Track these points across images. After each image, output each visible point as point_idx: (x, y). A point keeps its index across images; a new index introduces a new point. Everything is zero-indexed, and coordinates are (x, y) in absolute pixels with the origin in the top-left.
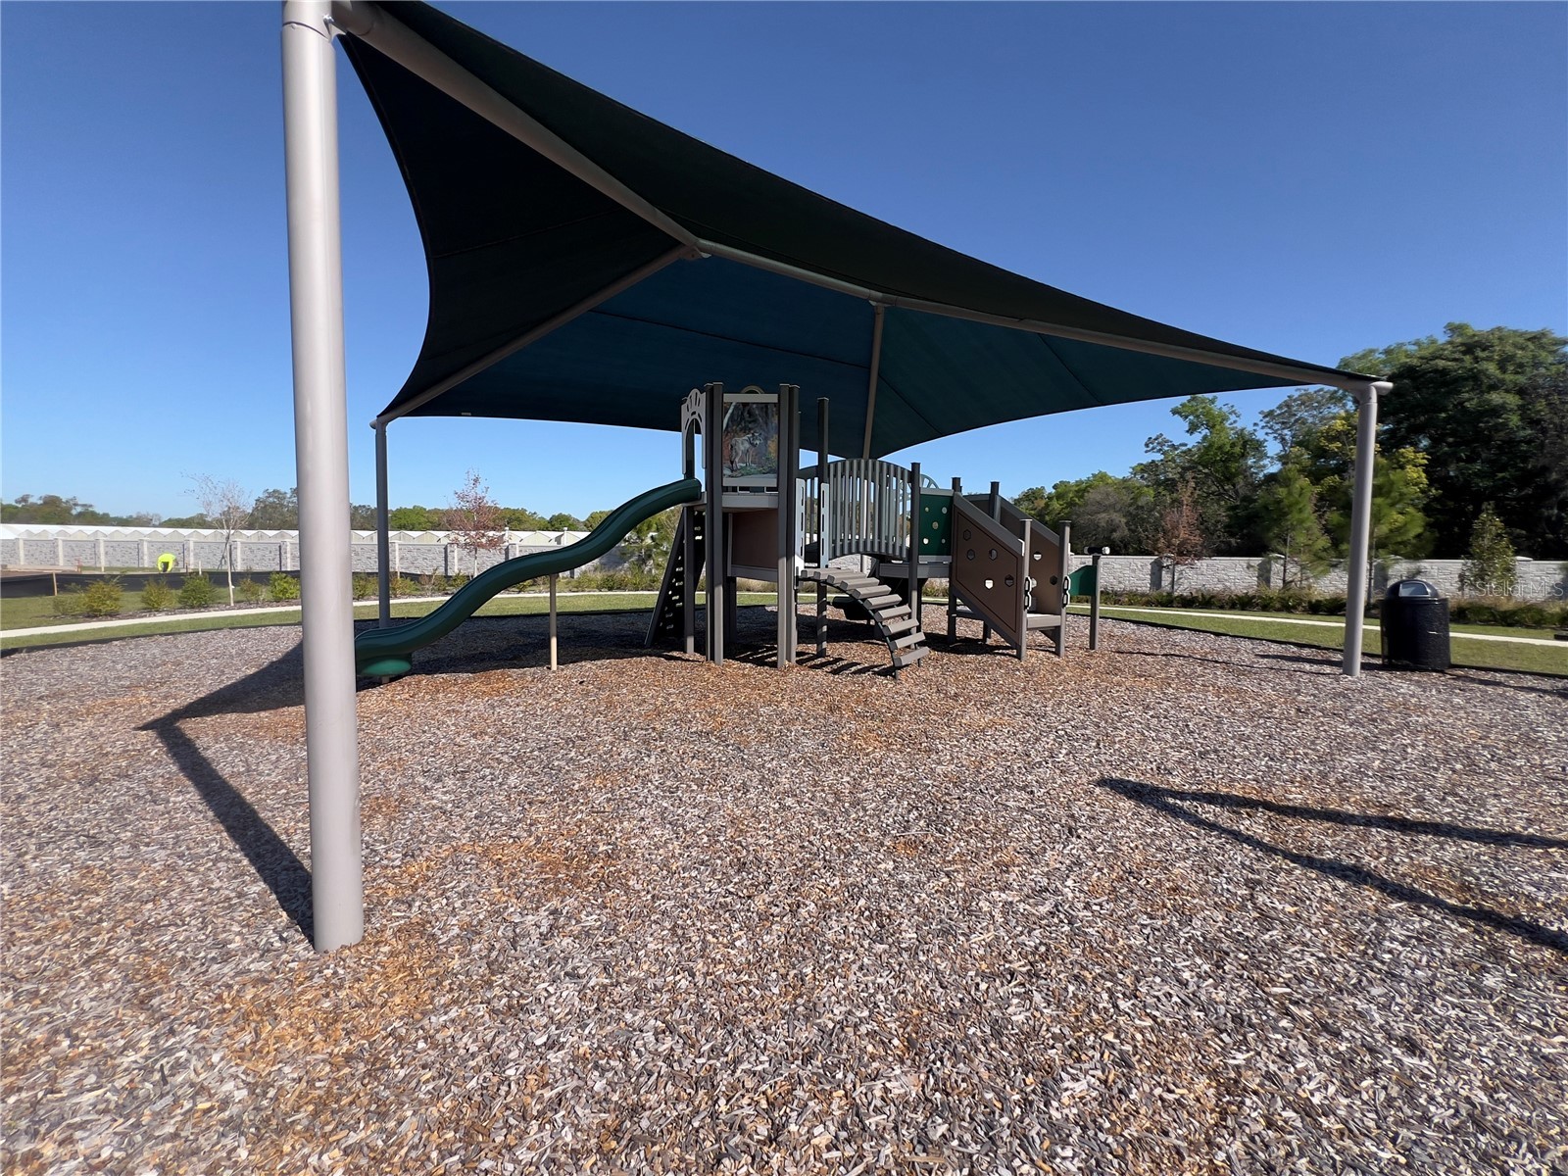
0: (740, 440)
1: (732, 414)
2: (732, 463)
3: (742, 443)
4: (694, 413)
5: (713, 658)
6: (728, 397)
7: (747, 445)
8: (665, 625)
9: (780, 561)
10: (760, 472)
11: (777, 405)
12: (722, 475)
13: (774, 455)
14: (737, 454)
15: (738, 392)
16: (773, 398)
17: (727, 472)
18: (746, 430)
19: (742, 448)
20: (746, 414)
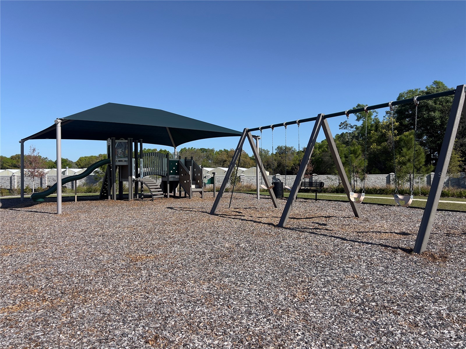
0: (119, 150)
1: (117, 145)
2: (117, 155)
3: (120, 151)
4: (109, 143)
5: (113, 199)
6: (116, 141)
7: (121, 151)
8: (104, 194)
9: (129, 177)
10: (124, 157)
11: (128, 142)
12: (115, 158)
13: (127, 153)
14: (119, 153)
15: (119, 140)
16: (127, 141)
17: (116, 157)
18: (120, 148)
19: (120, 152)
20: (121, 145)
